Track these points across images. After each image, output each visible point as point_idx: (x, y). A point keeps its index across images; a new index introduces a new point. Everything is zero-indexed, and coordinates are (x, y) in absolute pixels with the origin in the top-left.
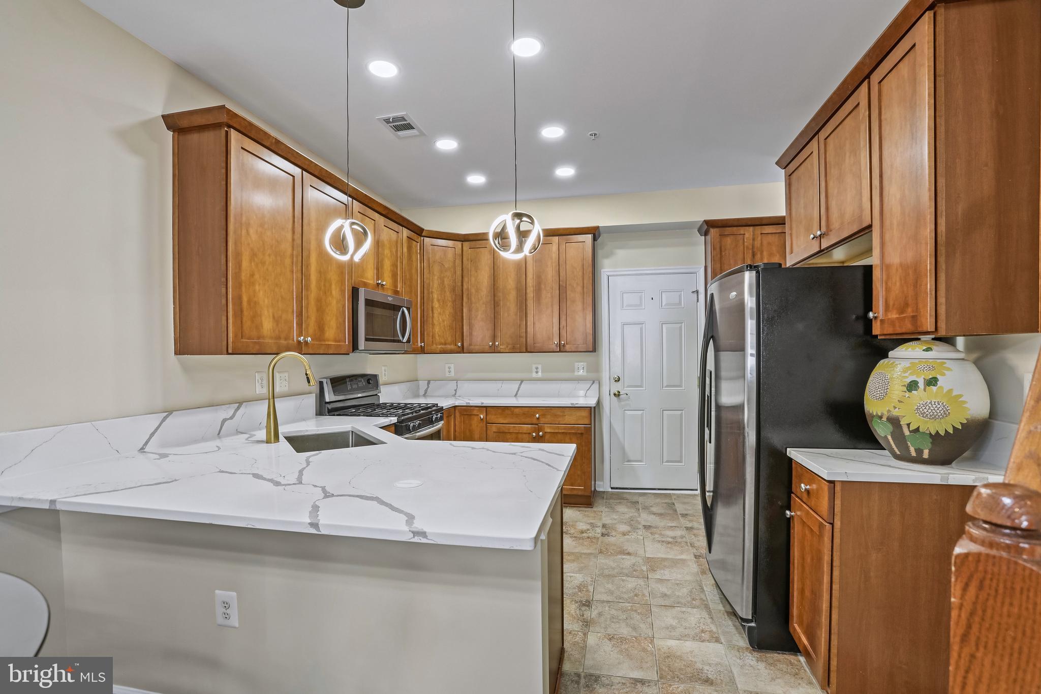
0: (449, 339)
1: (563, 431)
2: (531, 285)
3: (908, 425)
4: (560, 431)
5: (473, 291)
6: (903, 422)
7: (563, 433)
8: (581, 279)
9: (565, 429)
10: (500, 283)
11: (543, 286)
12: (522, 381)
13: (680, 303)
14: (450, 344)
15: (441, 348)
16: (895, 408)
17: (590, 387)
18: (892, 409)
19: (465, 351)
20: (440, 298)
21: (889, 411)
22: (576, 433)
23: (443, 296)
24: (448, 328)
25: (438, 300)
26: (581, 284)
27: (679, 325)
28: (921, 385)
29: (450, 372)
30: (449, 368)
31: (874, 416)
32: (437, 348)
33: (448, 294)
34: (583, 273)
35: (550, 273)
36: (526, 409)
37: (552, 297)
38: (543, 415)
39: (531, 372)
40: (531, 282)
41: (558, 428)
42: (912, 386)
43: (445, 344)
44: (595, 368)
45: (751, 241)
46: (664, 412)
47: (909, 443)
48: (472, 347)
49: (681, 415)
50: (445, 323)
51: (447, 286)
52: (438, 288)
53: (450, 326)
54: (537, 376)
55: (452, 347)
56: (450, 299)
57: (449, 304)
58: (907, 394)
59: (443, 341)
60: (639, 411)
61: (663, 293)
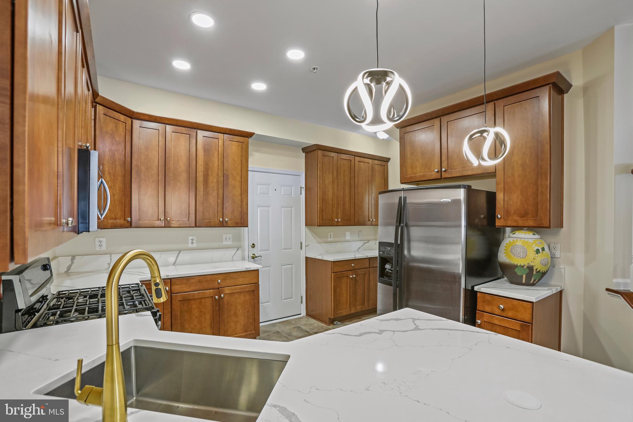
0: (119, 214)
1: (239, 291)
2: (200, 170)
3: (537, 269)
4: (237, 291)
5: (143, 168)
6: (535, 268)
7: (239, 292)
8: (240, 171)
9: (240, 289)
10: (171, 165)
11: (210, 173)
12: (180, 252)
13: (291, 194)
14: (120, 219)
15: (113, 223)
16: (532, 262)
17: (236, 252)
18: (530, 262)
19: (133, 225)
20: (111, 171)
21: (528, 263)
22: (248, 291)
23: (114, 170)
24: (118, 202)
25: (109, 174)
26: (240, 175)
27: (291, 208)
28: (541, 250)
29: (100, 246)
30: (100, 242)
31: (518, 266)
32: (109, 222)
33: (118, 168)
34: (242, 167)
35: (215, 162)
36: (210, 277)
37: (218, 182)
38: (224, 280)
39: (188, 243)
40: (201, 168)
41: (235, 289)
42: (538, 251)
43: (116, 219)
44: (238, 238)
45: (336, 162)
46: (282, 266)
47: (533, 277)
48: (141, 222)
49: (292, 267)
50: (116, 197)
51: (117, 160)
52: (109, 160)
53: (119, 201)
54: (193, 246)
55: (122, 221)
56: (120, 173)
57: (120, 178)
58: (537, 255)
59: (113, 216)
60: (267, 268)
61: (282, 187)
